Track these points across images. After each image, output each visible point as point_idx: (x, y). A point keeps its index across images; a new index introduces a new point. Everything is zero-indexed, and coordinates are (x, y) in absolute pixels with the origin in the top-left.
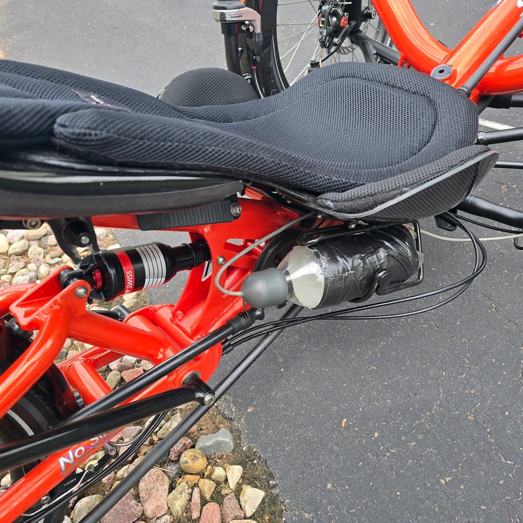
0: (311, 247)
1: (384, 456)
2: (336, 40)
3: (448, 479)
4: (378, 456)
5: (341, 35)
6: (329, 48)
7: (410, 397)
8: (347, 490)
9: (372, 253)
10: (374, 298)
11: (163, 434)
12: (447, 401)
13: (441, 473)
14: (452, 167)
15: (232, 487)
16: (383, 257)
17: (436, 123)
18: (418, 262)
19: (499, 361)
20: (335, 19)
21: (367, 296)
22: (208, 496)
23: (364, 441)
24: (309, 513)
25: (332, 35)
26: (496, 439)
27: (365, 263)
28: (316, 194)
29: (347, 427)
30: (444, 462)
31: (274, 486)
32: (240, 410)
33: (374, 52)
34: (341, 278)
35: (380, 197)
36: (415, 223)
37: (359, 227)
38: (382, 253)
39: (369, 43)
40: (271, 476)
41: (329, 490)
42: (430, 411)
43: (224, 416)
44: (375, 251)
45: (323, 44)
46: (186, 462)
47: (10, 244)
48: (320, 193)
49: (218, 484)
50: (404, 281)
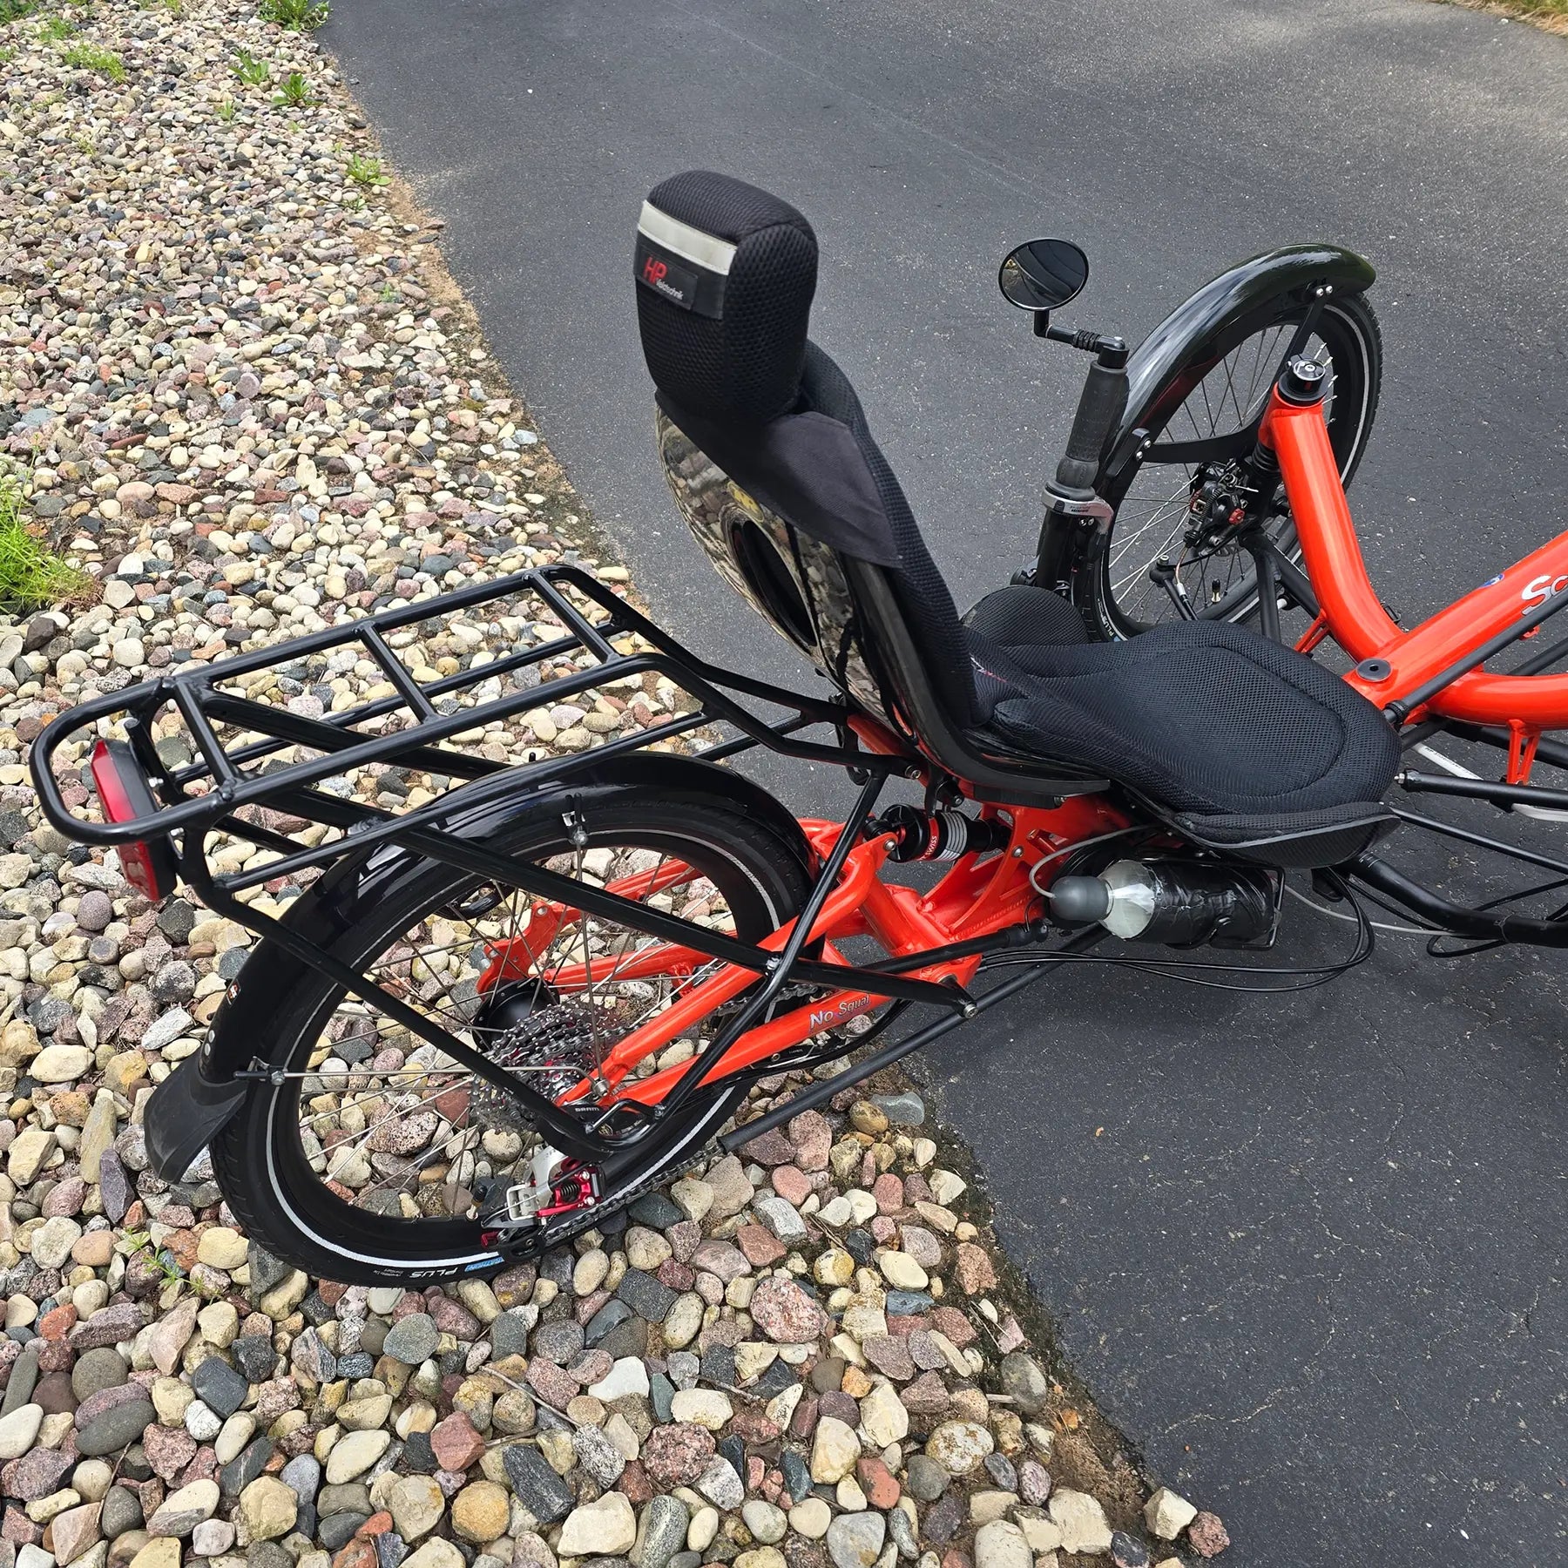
0: (1147, 864)
1: (1153, 1185)
2: (1214, 539)
3: (1239, 1235)
4: (1143, 1183)
5: (1225, 532)
6: (1198, 548)
7: (1210, 1124)
8: (1090, 1212)
9: (1218, 893)
10: (1203, 950)
11: (822, 1074)
12: (1265, 1144)
13: (1232, 1225)
14: (1336, 822)
15: (921, 1164)
16: (1230, 900)
17: (1339, 753)
18: (1272, 921)
19: (1361, 1113)
20: (1222, 508)
21: (1196, 943)
22: (884, 1167)
23: (1126, 1161)
24: (1029, 1224)
25: (1209, 531)
26: (1323, 1206)
27: (1206, 902)
28: (1176, 809)
29: (1102, 1138)
30: (1239, 1212)
31: (981, 1182)
32: (937, 1077)
33: (1278, 578)
34: (1174, 911)
35: (1249, 833)
36: (1280, 872)
37: (1207, 857)
38: (1230, 897)
39: (1272, 559)
40: (979, 1169)
41: (1064, 1205)
42: (1236, 1148)
43: (911, 1078)
44: (1223, 892)
45: (1189, 541)
46: (863, 1113)
47: (560, 730)
48: (1181, 811)
49: (899, 1156)
50: (1248, 940)
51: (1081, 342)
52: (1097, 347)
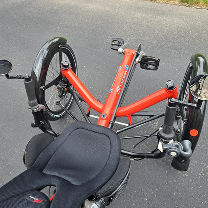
5: (65, 93)
20: (63, 89)
25: (62, 94)
45: (60, 97)
51: (19, 78)
52: (23, 78)
